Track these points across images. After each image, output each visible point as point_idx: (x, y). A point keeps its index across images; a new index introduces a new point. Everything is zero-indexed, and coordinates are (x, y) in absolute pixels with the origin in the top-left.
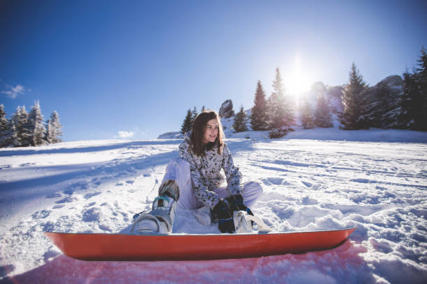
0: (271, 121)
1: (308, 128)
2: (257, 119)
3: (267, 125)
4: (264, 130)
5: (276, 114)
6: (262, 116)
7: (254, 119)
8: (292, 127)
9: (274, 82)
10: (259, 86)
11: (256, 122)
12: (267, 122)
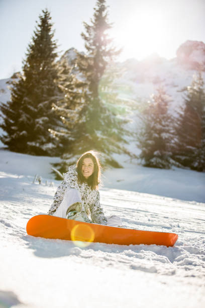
0: (63, 132)
1: (156, 166)
2: (24, 117)
3: (50, 140)
4: (38, 152)
5: (81, 114)
6: (40, 113)
7: (16, 117)
8: (116, 157)
9: (88, 28)
10: (45, 25)
11: (22, 126)
12: (53, 133)
